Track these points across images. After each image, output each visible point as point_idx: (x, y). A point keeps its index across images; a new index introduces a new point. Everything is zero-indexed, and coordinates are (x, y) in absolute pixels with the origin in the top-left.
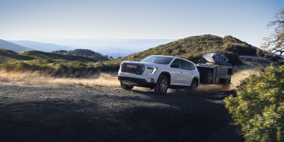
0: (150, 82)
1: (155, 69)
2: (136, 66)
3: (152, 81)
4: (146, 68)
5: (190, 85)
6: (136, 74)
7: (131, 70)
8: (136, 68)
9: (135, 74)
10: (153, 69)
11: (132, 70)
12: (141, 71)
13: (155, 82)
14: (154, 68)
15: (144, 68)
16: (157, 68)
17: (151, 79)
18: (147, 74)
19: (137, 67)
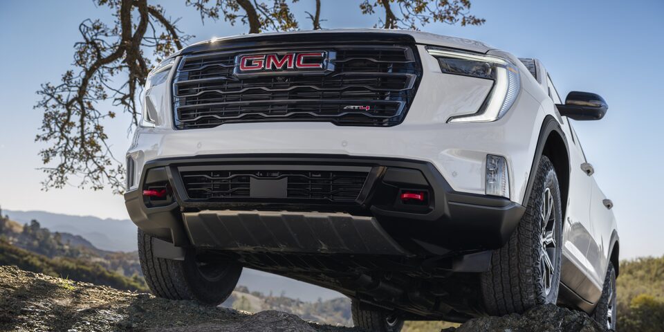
1: (503, 75)
2: (333, 55)
4: (430, 64)
6: (341, 124)
8: (331, 68)
15: (418, 68)
18: (447, 122)
19: (338, 57)
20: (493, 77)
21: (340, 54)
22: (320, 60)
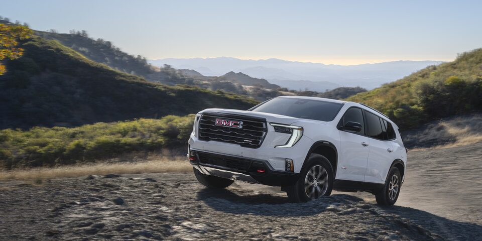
0: (283, 169)
1: (295, 132)
2: (242, 123)
3: (286, 167)
4: (271, 129)
5: (384, 183)
6: (242, 145)
7: (226, 134)
8: (241, 127)
9: (239, 146)
10: (289, 131)
11: (230, 134)
12: (256, 138)
13: (297, 169)
14: (293, 129)
15: (266, 130)
16: (302, 129)
17: (283, 162)
18: (275, 147)
19: (244, 124)
20: (292, 133)
21: (244, 123)
22: (238, 125)
